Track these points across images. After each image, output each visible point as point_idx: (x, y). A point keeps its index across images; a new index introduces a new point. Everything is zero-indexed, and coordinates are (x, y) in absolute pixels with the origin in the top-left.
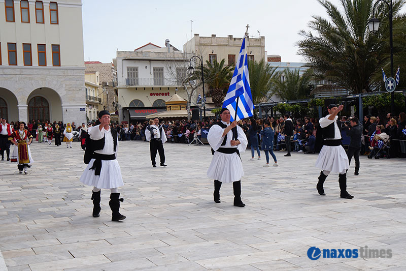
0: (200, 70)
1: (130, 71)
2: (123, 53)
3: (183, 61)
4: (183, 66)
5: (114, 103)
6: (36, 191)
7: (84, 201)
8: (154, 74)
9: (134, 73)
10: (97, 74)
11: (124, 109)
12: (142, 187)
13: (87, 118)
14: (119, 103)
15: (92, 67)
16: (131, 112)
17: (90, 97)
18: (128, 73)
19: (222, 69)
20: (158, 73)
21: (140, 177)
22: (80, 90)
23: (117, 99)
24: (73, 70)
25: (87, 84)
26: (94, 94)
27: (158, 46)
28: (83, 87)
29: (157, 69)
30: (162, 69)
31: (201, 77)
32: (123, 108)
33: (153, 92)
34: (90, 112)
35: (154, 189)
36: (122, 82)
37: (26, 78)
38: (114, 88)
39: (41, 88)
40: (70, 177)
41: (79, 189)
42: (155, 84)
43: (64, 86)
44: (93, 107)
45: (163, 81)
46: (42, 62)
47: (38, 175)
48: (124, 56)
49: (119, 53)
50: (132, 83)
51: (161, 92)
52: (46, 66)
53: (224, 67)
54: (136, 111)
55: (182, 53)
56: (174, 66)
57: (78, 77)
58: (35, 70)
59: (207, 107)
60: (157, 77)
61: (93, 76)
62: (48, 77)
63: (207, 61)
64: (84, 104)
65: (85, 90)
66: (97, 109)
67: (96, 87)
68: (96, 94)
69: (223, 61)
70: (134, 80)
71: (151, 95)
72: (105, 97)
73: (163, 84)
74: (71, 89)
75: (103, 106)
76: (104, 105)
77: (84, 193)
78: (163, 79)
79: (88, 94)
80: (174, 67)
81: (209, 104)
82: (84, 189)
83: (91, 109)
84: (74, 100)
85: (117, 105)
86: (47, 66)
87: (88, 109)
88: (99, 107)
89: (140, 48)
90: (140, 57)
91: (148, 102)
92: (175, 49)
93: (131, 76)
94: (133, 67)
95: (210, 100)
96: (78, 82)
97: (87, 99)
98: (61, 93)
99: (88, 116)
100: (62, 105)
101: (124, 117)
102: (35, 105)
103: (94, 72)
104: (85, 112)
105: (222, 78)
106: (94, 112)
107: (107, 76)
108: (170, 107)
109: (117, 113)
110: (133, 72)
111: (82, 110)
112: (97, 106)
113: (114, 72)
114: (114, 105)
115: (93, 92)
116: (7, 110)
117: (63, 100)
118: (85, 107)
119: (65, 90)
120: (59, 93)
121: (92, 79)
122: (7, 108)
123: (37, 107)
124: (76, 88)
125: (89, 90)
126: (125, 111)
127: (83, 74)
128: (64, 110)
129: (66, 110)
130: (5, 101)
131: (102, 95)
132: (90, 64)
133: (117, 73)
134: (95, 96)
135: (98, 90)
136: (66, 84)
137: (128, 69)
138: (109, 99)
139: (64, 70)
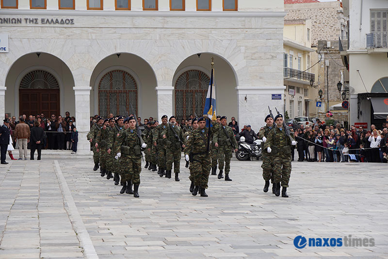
1: (376, 19)
5: (339, 84)
10: (309, 24)
11: (362, 97)
14: (351, 84)
16: (375, 103)
17: (292, 71)
18: (373, 22)
22: (273, 57)
23: (347, 76)
24: (261, 17)
25: (287, 46)
26: (299, 66)
32: (358, 95)
34: (291, 102)
36: (358, 41)
37: (173, 34)
38: (342, 53)
39: (199, 55)
43: (243, 49)
44: (298, 92)
46: (204, 3)
50: (379, 43)
52: (210, 9)
57: (271, 31)
58: (189, 19)
61: (300, 28)
62: (213, 31)
64: (279, 87)
65: (282, 57)
66: (306, 95)
67: (304, 52)
68: (305, 66)
70: (385, 36)
72: (322, 71)
75: (316, 91)
76: (320, 87)
79: (289, 66)
83: (293, 96)
84: (261, 78)
85: (347, 90)
86: (213, 10)
87: (287, 96)
88: (309, 92)
93: (379, 28)
94: (382, 10)
96: (270, 43)
97: (286, 74)
98: (237, 63)
99: (288, 109)
100: (238, 88)
101: (360, 113)
102: (187, 87)
103: (302, 21)
104: (281, 102)
106: (300, 102)
107: (327, 29)
109: (346, 105)
111: (277, 97)
112: (306, 90)
113: (342, 21)
114: (340, 89)
115: (299, 61)
116: (137, 96)
117: (240, 78)
118: (282, 92)
119: (245, 58)
120: (233, 64)
121: (298, 36)
122: (136, 92)
123: (192, 92)
124: (265, 53)
125: (291, 57)
126: (362, 102)
127: (279, 26)
128: (241, 97)
129: (246, 98)
130: (133, 79)
131: (317, 67)
132: (295, 5)
133: (348, 23)
134: (302, 70)
135: (309, 56)
136: (246, 47)
137: (373, 13)
138: (331, 77)
139: (243, 18)
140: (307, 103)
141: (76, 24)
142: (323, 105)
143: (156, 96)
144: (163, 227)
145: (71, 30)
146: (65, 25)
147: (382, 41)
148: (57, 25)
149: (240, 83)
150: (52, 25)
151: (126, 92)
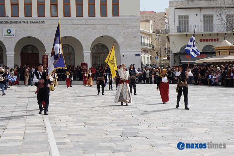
1: (181, 19)
2: (175, 3)
3: (233, 8)
4: (233, 13)
5: (165, 49)
6: (98, 127)
7: (139, 138)
8: (204, 21)
9: (185, 21)
10: (151, 22)
11: (175, 54)
12: (191, 128)
13: (142, 63)
14: (170, 49)
15: (146, 17)
16: (181, 57)
17: (144, 43)
18: (180, 21)
20: (208, 20)
21: (190, 118)
22: (135, 37)
23: (168, 45)
24: (130, 19)
25: (142, 32)
26: (148, 41)
28: (138, 34)
29: (207, 16)
30: (211, 16)
32: (174, 53)
33: (202, 38)
34: (144, 57)
35: (204, 130)
36: (173, 29)
37: (90, 27)
38: (166, 35)
39: (102, 36)
40: (126, 116)
41: (134, 127)
42: (204, 31)
43: (122, 33)
44: (147, 53)
45: (212, 28)
46: (104, 13)
47: (99, 113)
48: (176, 6)
49: (171, 2)
50: (182, 30)
51: (211, 38)
52: (107, 16)
54: (187, 56)
57: (134, 25)
58: (97, 21)
60: (207, 24)
61: (147, 23)
62: (108, 26)
64: (139, 51)
65: (140, 37)
66: (151, 54)
67: (149, 35)
68: (150, 41)
70: (185, 27)
71: (201, 41)
72: (158, 43)
73: (212, 31)
74: (128, 36)
75: (155, 52)
76: (157, 51)
77: (139, 130)
78: (212, 26)
79: (143, 41)
80: (224, 13)
82: (138, 127)
83: (145, 55)
84: (130, 47)
85: (169, 51)
87: (142, 55)
90: (192, 5)
93: (182, 23)
96: (134, 31)
97: (142, 45)
98: (120, 40)
99: (143, 60)
100: (120, 51)
101: (175, 62)
102: (97, 51)
104: (140, 57)
106: (148, 58)
107: (159, 25)
108: (219, 52)
109: (168, 58)
111: (138, 55)
112: (151, 52)
113: (166, 21)
114: (166, 51)
115: (147, 39)
116: (74, 56)
117: (121, 47)
118: (140, 53)
119: (123, 38)
122: (74, 54)
123: (99, 53)
124: (132, 35)
125: (144, 38)
126: (176, 57)
127: (139, 23)
128: (122, 56)
129: (124, 56)
130: (73, 48)
131: (155, 41)
132: (145, 14)
133: (169, 21)
134: (149, 43)
135: (152, 37)
136: (123, 32)
137: (180, 17)
138: (161, 46)
139: (122, 20)
140: (151, 58)
141: (46, 23)
142: (158, 58)
144: (85, 116)
145: (43, 26)
146: (41, 24)
147: (184, 30)
148: (37, 24)
149: (121, 49)
150: (35, 24)
151: (69, 54)
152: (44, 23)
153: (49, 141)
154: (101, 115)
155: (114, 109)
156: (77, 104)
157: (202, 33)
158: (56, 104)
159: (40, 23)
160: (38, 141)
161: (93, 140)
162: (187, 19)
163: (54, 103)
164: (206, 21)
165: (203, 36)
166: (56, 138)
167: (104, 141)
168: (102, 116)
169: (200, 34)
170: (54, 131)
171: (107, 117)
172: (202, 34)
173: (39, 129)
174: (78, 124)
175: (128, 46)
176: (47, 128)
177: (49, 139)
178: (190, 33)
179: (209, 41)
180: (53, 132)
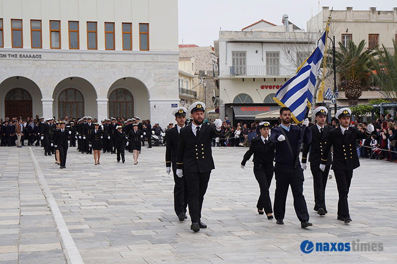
0: (331, 56)
1: (235, 57)
2: (227, 34)
3: (307, 43)
4: (306, 50)
5: (213, 98)
8: (267, 60)
9: (241, 59)
10: (193, 60)
14: (221, 98)
15: (186, 51)
16: (236, 109)
17: (182, 89)
18: (233, 59)
19: (361, 54)
20: (273, 58)
22: (172, 80)
23: (217, 92)
24: (164, 55)
25: (181, 74)
26: (187, 86)
27: (272, 24)
28: (175, 77)
29: (271, 54)
30: (277, 54)
31: (332, 64)
32: (226, 104)
33: (264, 84)
36: (225, 71)
37: (107, 65)
38: (215, 78)
39: (124, 78)
42: (267, 74)
43: (153, 75)
44: (187, 103)
45: (278, 70)
46: (128, 45)
48: (229, 37)
49: (222, 33)
50: (237, 72)
51: (276, 84)
52: (131, 50)
53: (363, 51)
54: (243, 109)
55: (305, 33)
56: (295, 49)
57: (170, 64)
58: (118, 56)
59: (338, 105)
60: (271, 64)
61: (187, 63)
62: (134, 64)
63: (340, 43)
64: (176, 99)
65: (177, 81)
67: (190, 78)
68: (190, 86)
69: (362, 43)
70: (241, 68)
71: (262, 87)
72: (202, 90)
73: (278, 74)
74: (161, 79)
78: (278, 68)
79: (181, 87)
80: (294, 51)
81: (341, 100)
84: (164, 93)
85: (218, 101)
86: (133, 50)
89: (249, 27)
90: (250, 38)
91: (258, 97)
92: (295, 28)
93: (237, 63)
94: (238, 52)
95: (342, 95)
96: (170, 71)
97: (179, 92)
98: (149, 84)
100: (150, 100)
101: (226, 116)
102: (117, 99)
103: (188, 59)
105: (360, 65)
109: (217, 111)
110: (239, 58)
111: (174, 106)
113: (214, 59)
114: (213, 101)
115: (187, 83)
116: (84, 105)
117: (151, 93)
118: (178, 103)
119: (154, 81)
120: (146, 84)
121: (186, 67)
122: (83, 102)
123: (120, 102)
124: (167, 78)
125: (182, 81)
126: (228, 109)
127: (176, 61)
128: (152, 106)
129: (155, 107)
130: (81, 94)
131: (198, 87)
132: (184, 48)
133: (218, 60)
134: (189, 89)
135: (193, 80)
136: (155, 73)
137: (234, 53)
138: (207, 93)
139: (153, 56)
141: (43, 58)
143: (97, 105)
144: (105, 192)
145: (39, 62)
146: (36, 59)
147: (239, 71)
148: (30, 59)
149: (151, 96)
150: (27, 58)
151: (76, 102)
152: (40, 58)
153: (58, 228)
154: (128, 191)
155: (145, 182)
156: (91, 174)
157: (265, 77)
158: (61, 174)
159: (34, 58)
160: (42, 228)
161: (122, 226)
162: (244, 57)
163: (58, 173)
164: (269, 60)
165: (265, 81)
166: (67, 224)
167: (138, 228)
168: (130, 192)
169: (262, 78)
170: (63, 213)
171: (136, 194)
172: (264, 79)
173: (40, 210)
174: (96, 204)
175: (162, 92)
176: (53, 209)
177: (58, 224)
178: (248, 77)
179: (274, 88)
180: (63, 215)
